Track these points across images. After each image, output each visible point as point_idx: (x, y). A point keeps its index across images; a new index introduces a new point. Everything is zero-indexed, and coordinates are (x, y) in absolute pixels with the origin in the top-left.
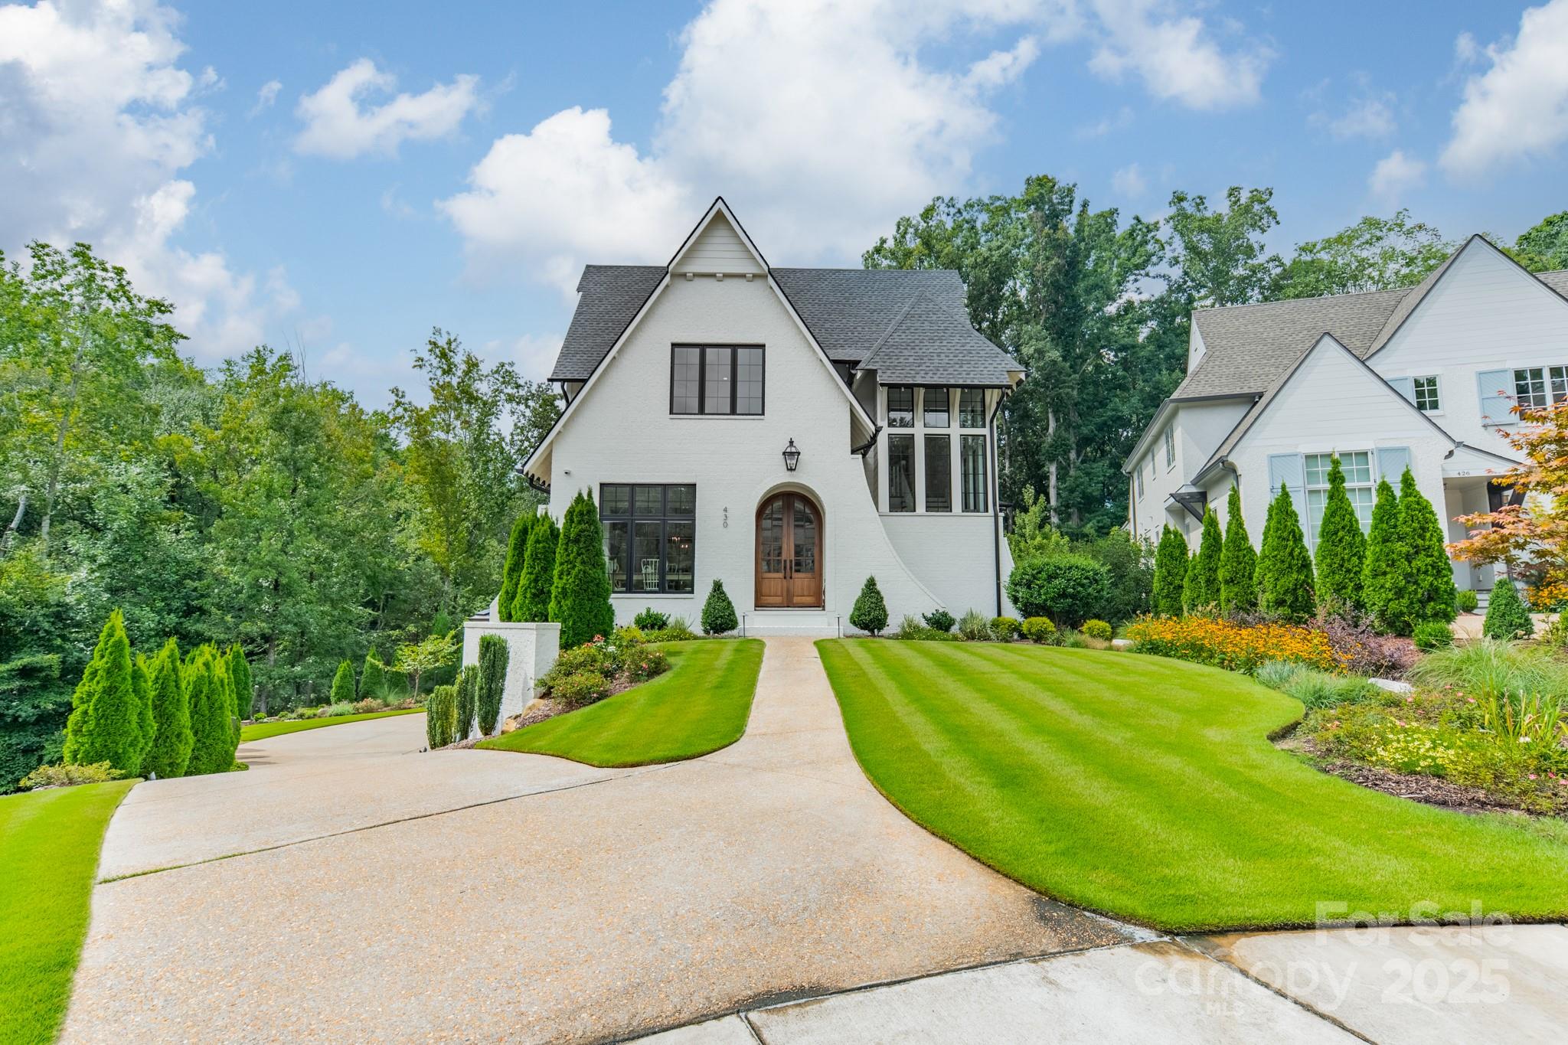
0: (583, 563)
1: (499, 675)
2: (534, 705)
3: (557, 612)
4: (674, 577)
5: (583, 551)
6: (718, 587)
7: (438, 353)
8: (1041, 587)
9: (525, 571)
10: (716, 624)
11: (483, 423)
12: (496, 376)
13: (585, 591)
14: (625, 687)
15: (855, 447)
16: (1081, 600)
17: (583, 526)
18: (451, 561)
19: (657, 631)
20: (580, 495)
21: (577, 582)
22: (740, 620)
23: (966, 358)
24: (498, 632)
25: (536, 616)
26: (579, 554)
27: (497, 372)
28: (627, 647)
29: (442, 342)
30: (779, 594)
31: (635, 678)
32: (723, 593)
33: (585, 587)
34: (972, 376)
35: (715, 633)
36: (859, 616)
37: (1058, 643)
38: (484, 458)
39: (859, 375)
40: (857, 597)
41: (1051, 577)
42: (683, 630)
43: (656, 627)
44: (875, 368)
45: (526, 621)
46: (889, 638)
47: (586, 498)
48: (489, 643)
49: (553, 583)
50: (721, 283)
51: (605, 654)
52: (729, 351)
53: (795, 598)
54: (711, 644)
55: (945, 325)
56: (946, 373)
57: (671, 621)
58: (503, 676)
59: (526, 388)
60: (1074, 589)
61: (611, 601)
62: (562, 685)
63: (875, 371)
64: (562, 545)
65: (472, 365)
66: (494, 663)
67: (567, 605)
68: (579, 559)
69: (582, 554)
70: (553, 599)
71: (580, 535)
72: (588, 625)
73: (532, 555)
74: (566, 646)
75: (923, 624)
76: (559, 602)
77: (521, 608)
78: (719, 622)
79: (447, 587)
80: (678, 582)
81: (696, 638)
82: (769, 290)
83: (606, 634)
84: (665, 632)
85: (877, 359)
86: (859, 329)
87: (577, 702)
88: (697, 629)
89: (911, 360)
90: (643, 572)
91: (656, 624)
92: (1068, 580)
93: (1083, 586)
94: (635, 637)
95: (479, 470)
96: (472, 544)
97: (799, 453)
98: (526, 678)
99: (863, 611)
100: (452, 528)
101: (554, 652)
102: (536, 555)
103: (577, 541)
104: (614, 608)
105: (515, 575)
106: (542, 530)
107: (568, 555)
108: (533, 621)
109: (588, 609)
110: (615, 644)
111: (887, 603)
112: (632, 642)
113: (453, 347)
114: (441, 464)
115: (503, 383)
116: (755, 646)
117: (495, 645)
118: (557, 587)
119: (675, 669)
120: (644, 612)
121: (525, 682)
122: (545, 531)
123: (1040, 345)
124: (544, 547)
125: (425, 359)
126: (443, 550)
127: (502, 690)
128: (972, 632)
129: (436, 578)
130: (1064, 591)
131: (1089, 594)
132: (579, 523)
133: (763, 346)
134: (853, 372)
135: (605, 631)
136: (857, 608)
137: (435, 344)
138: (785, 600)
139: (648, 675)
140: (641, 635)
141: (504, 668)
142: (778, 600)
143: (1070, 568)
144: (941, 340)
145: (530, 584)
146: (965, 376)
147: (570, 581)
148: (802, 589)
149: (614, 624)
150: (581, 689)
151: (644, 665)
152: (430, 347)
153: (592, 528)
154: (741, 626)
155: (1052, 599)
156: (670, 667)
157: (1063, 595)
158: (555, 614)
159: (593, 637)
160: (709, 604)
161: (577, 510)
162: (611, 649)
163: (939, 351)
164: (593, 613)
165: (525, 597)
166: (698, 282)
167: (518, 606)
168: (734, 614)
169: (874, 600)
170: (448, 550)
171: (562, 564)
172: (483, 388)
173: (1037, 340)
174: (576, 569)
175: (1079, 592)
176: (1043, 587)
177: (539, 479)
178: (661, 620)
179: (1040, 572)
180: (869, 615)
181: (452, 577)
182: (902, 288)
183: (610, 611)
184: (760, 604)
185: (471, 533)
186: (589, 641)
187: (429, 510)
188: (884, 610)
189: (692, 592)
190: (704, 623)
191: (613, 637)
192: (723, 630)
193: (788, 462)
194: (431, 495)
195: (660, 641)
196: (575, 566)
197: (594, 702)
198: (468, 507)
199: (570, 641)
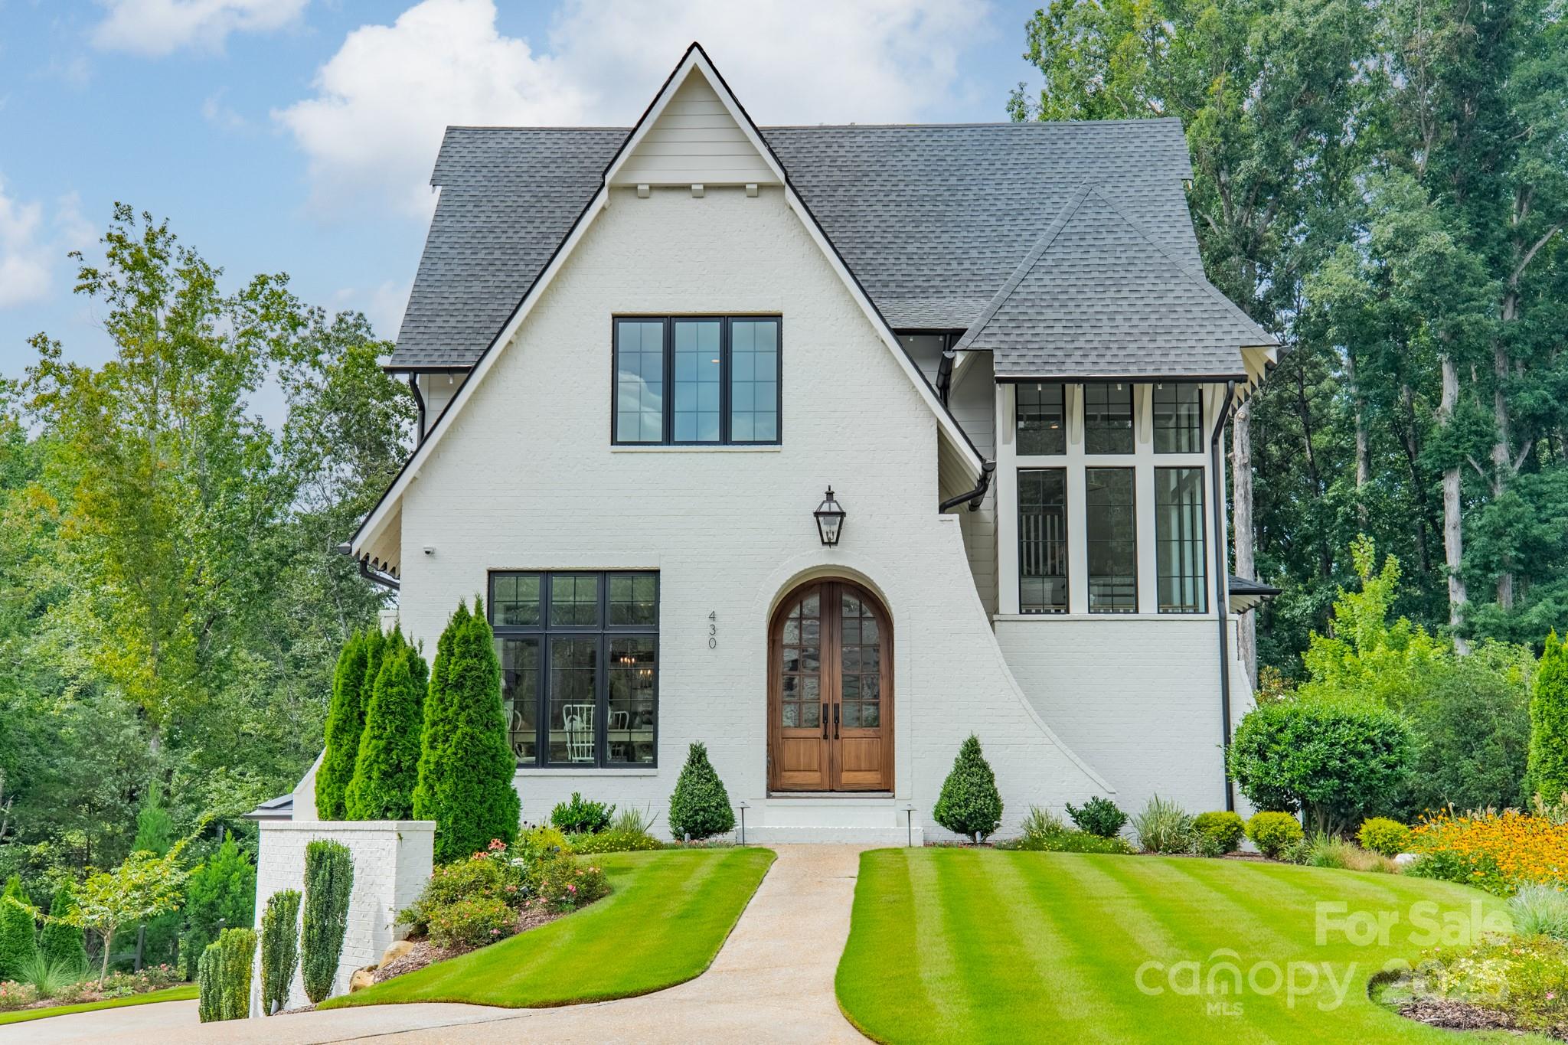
0: (470, 721)
1: (338, 905)
2: (398, 950)
3: (427, 803)
4: (623, 737)
5: (470, 702)
6: (698, 756)
7: (129, 261)
8: (1283, 757)
9: (366, 734)
10: (695, 821)
11: (222, 403)
12: (251, 304)
13: (474, 767)
14: (540, 921)
15: (946, 499)
16: (1357, 781)
17: (469, 661)
18: (162, 695)
19: (591, 835)
20: (462, 608)
21: (461, 753)
22: (737, 814)
23: (1166, 322)
24: (328, 836)
25: (388, 809)
26: (462, 708)
27: (253, 295)
28: (542, 858)
29: (136, 235)
30: (815, 766)
31: (555, 907)
32: (708, 766)
33: (472, 762)
34: (1172, 358)
35: (692, 838)
36: (950, 808)
37: (1301, 859)
38: (230, 480)
39: (959, 359)
40: (947, 774)
41: (1300, 740)
42: (638, 833)
43: (590, 828)
44: (988, 346)
45: (372, 817)
46: (1000, 847)
47: (472, 613)
48: (322, 854)
49: (419, 754)
50: (700, 200)
51: (507, 870)
52: (715, 327)
53: (844, 775)
54: (684, 856)
55: (1130, 254)
56: (1122, 353)
57: (616, 817)
58: (344, 907)
59: (311, 324)
60: (1342, 761)
61: (515, 783)
62: (442, 918)
63: (989, 353)
64: (434, 692)
65: (200, 284)
66: (330, 887)
67: (444, 791)
68: (463, 717)
69: (468, 707)
70: (421, 783)
71: (463, 677)
72: (478, 825)
73: (380, 707)
74: (442, 859)
75: (1068, 822)
76: (431, 787)
77: (362, 797)
78: (699, 818)
79: (155, 750)
80: (629, 745)
81: (658, 846)
82: (788, 211)
83: (507, 838)
84: (604, 836)
85: (994, 328)
86: (974, 253)
87: (467, 942)
88: (662, 830)
89: (1058, 329)
90: (567, 727)
91: (589, 823)
92: (1332, 745)
93: (1361, 755)
94: (554, 844)
95: (219, 504)
96: (206, 659)
97: (842, 514)
98: (379, 910)
99: (953, 800)
100: (163, 628)
101: (425, 869)
102: (387, 706)
103: (459, 686)
104: (519, 795)
105: (346, 739)
106: (393, 663)
107: (445, 710)
108: (384, 817)
109: (478, 798)
110: (522, 854)
111: (1002, 786)
112: (551, 851)
113: (159, 245)
114: (142, 495)
115: (266, 318)
116: (757, 859)
117: (332, 856)
118: (427, 762)
119: (619, 893)
120: (569, 802)
121: (379, 916)
122: (402, 665)
123: (1408, 219)
124: (401, 693)
125: (101, 272)
126: (148, 673)
127: (343, 930)
128: (1156, 837)
129: (131, 732)
130: (1325, 764)
131: (1372, 771)
132: (463, 656)
133: (777, 317)
134: (948, 355)
135: (505, 833)
136: (947, 795)
137: (120, 240)
138: (826, 780)
139: (576, 903)
140: (563, 841)
141: (345, 894)
142: (814, 778)
143: (1336, 723)
144: (1118, 286)
145: (377, 756)
146: (1159, 359)
147: (449, 751)
148: (858, 757)
149: (521, 821)
150: (473, 922)
151: (570, 887)
152: (108, 247)
153: (484, 664)
154: (738, 827)
155: (1304, 779)
156: (611, 890)
157: (1323, 772)
158: (424, 806)
159: (486, 843)
160: (682, 787)
161: (459, 634)
162: (517, 862)
163: (1112, 308)
164: (487, 805)
165: (370, 778)
166: (659, 200)
167: (357, 793)
168: (727, 805)
169: (975, 780)
170: (156, 674)
171: (434, 724)
172: (222, 328)
173: (1403, 208)
174: (459, 732)
175: (1351, 767)
176: (1287, 756)
177: (376, 561)
178: (599, 815)
179: (1281, 730)
180: (967, 806)
181: (163, 729)
182: (1062, 162)
183: (513, 799)
184: (776, 786)
185: (201, 637)
186: (480, 850)
187: (111, 588)
188: (996, 799)
189: (654, 764)
190: (673, 821)
191: (518, 844)
192: (708, 833)
193: (824, 528)
194: (120, 560)
195: (596, 852)
196: (457, 727)
197: (494, 941)
198: (195, 582)
199: (450, 851)
